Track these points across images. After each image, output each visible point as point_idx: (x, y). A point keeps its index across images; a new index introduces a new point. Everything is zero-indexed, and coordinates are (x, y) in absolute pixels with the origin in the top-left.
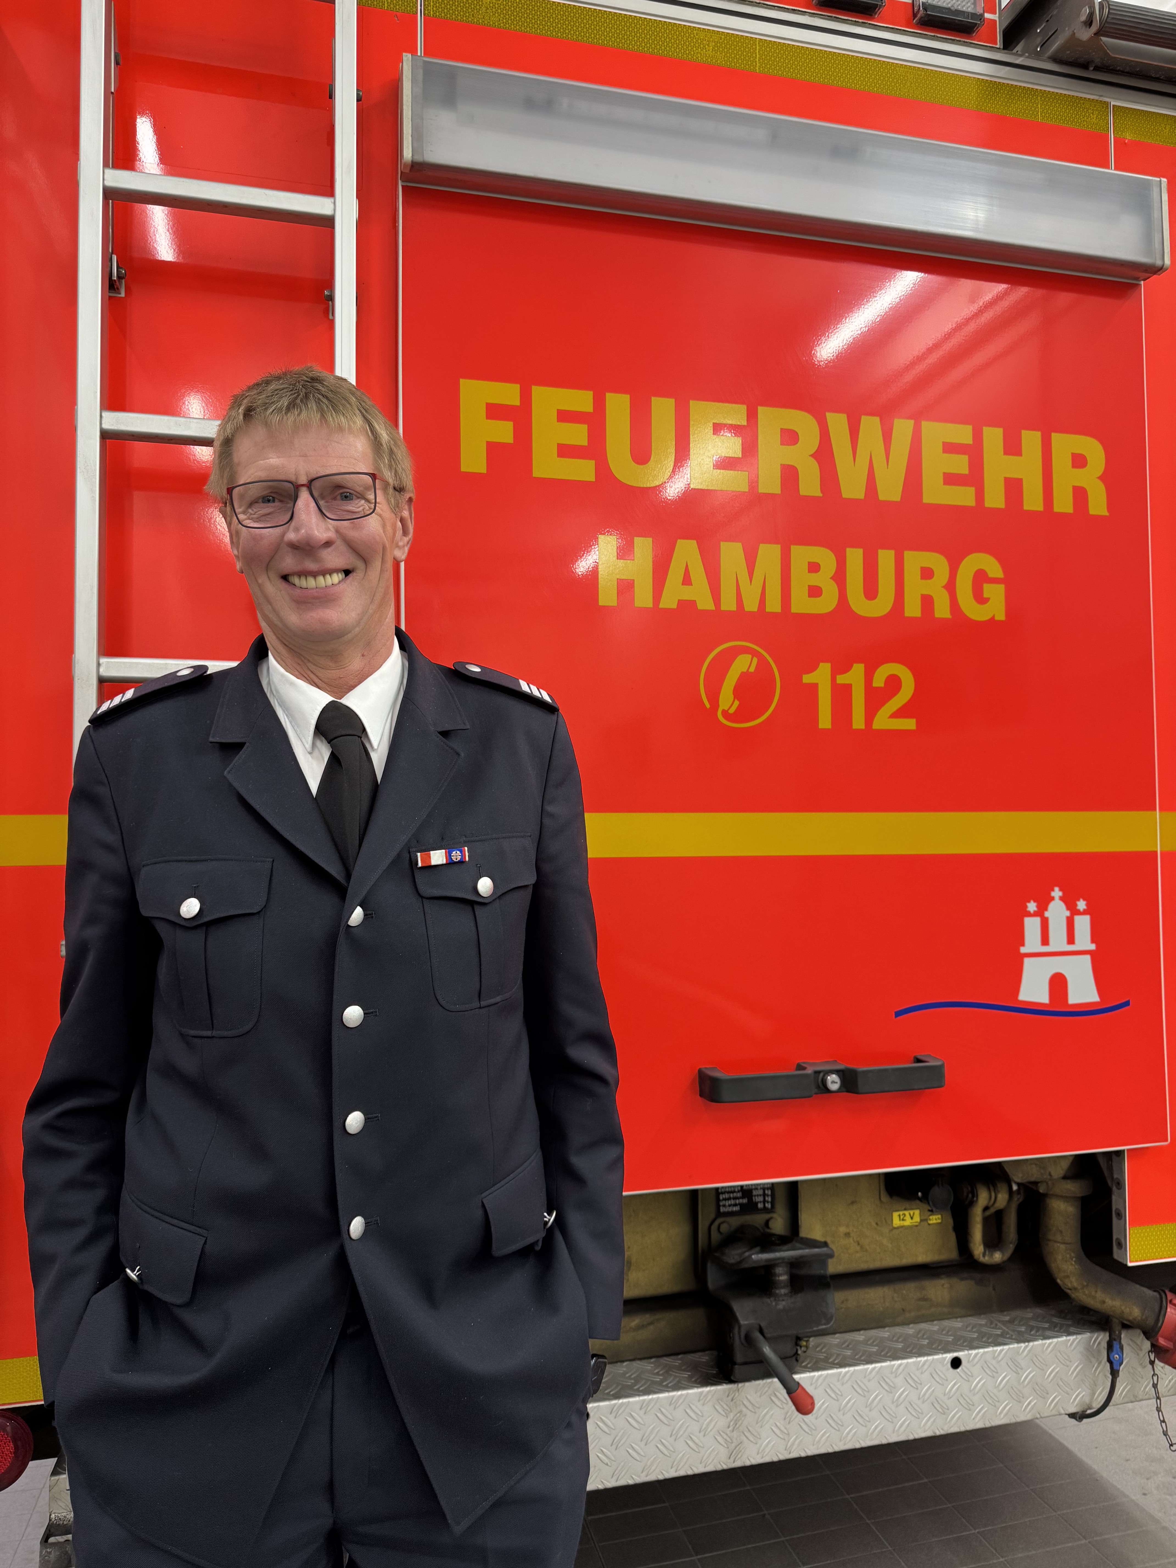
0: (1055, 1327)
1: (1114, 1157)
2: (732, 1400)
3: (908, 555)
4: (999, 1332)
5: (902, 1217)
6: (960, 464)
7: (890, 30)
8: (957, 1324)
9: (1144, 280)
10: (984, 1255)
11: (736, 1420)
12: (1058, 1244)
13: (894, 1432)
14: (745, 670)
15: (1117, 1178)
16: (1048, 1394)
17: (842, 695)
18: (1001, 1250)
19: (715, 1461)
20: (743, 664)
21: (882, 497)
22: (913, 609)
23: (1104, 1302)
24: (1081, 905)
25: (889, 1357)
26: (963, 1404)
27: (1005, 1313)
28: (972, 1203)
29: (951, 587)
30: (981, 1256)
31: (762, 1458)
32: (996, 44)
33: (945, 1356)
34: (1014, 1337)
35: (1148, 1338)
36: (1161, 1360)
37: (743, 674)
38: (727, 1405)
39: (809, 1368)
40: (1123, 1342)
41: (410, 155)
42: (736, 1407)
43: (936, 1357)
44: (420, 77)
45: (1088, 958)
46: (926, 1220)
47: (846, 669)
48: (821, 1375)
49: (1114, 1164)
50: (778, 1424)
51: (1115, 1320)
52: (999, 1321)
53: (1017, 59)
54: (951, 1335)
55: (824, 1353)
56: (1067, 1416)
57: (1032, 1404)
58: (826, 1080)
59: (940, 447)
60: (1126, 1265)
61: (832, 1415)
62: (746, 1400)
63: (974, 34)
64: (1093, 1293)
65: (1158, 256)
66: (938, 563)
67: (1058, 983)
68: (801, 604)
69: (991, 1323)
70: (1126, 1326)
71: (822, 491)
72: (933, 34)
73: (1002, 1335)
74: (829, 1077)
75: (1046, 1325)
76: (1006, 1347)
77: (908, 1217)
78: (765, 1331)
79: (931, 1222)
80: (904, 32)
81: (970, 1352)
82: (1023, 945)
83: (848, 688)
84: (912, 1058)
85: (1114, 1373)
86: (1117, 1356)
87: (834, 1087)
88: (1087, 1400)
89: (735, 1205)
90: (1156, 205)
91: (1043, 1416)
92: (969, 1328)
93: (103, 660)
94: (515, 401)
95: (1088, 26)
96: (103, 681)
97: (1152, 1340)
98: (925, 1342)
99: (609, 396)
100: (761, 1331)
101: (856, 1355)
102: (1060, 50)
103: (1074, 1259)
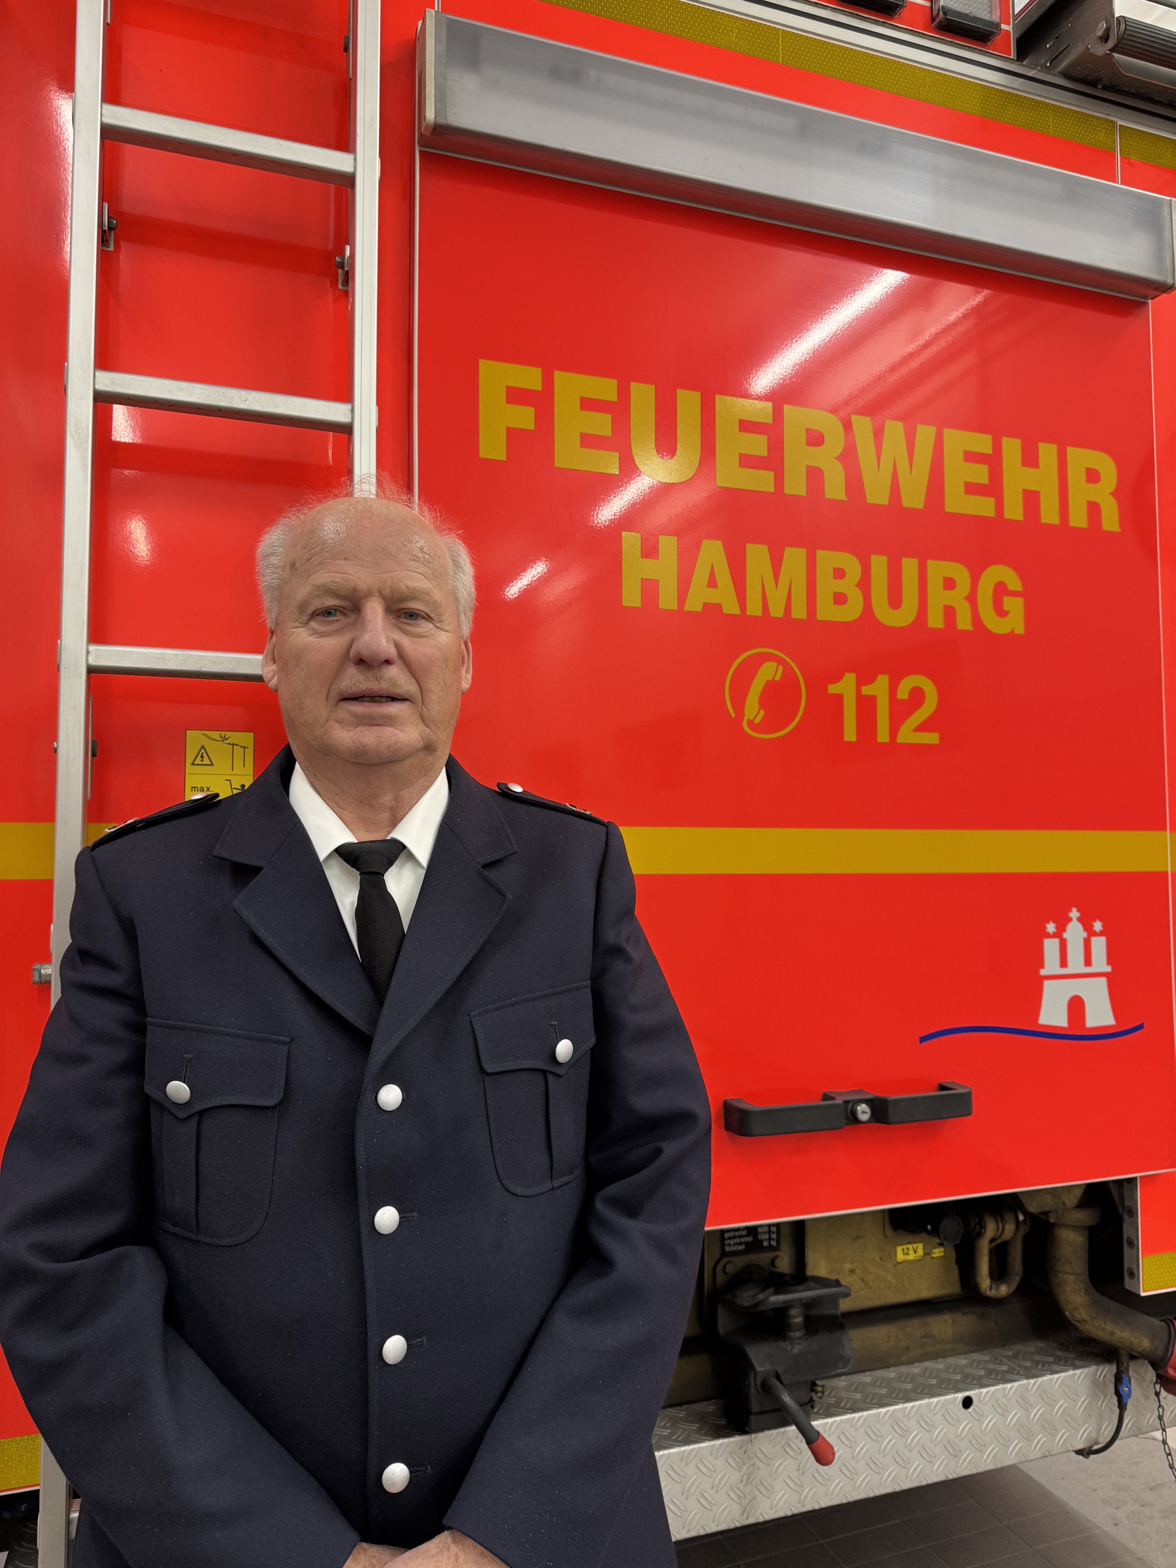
0: (1060, 1361)
1: (1125, 1185)
2: (745, 1452)
3: (931, 564)
4: (1005, 1368)
5: (905, 1251)
6: (980, 474)
7: (910, 32)
8: (962, 1361)
9: (1152, 299)
10: (991, 1288)
11: (749, 1474)
12: (1068, 1276)
13: (907, 1477)
14: (770, 679)
15: (1129, 1206)
16: (1056, 1430)
17: (866, 706)
18: (1006, 1283)
19: (728, 1519)
20: (769, 672)
21: (906, 503)
22: (936, 621)
23: (1113, 1334)
24: (1098, 926)
25: (901, 1399)
26: (974, 1444)
27: (1007, 1347)
28: (980, 1235)
29: (972, 598)
30: (988, 1289)
31: (776, 1512)
32: (1010, 55)
33: (956, 1395)
34: (1021, 1373)
35: (1155, 1369)
36: (1168, 1391)
37: (768, 682)
38: (740, 1458)
39: (821, 1414)
40: (1130, 1374)
41: (433, 116)
42: (749, 1459)
43: (948, 1397)
44: (444, 36)
45: (1103, 981)
46: (929, 1254)
47: (871, 680)
48: (835, 1421)
49: (1125, 1192)
50: (792, 1476)
51: (1123, 1352)
52: (1003, 1356)
53: (1031, 72)
54: (958, 1373)
55: (833, 1397)
56: (1074, 1453)
57: (1042, 1442)
58: (856, 1110)
59: (961, 456)
60: (1139, 1296)
61: (846, 1463)
62: (759, 1451)
63: (989, 43)
64: (1103, 1325)
65: (1169, 274)
66: (960, 573)
67: (1076, 1006)
68: (827, 612)
69: (996, 1359)
70: (1132, 1357)
71: (847, 494)
72: (950, 40)
73: (1008, 1372)
74: (859, 1108)
75: (1051, 1359)
76: (1016, 1384)
77: (911, 1252)
78: (783, 1377)
79: (934, 1256)
80: (922, 35)
81: (981, 1390)
82: (1042, 967)
83: (872, 700)
84: (938, 1087)
85: (1122, 1406)
86: (1127, 1389)
87: (864, 1117)
88: (1094, 1435)
89: (740, 1244)
90: (1167, 223)
91: (1052, 1453)
92: (975, 1365)
93: (93, 648)
94: (538, 386)
95: (1104, 42)
96: (91, 671)
97: (1160, 1372)
98: (934, 1382)
99: (634, 386)
100: (778, 1377)
101: (867, 1398)
102: (1071, 65)
103: (1083, 1290)
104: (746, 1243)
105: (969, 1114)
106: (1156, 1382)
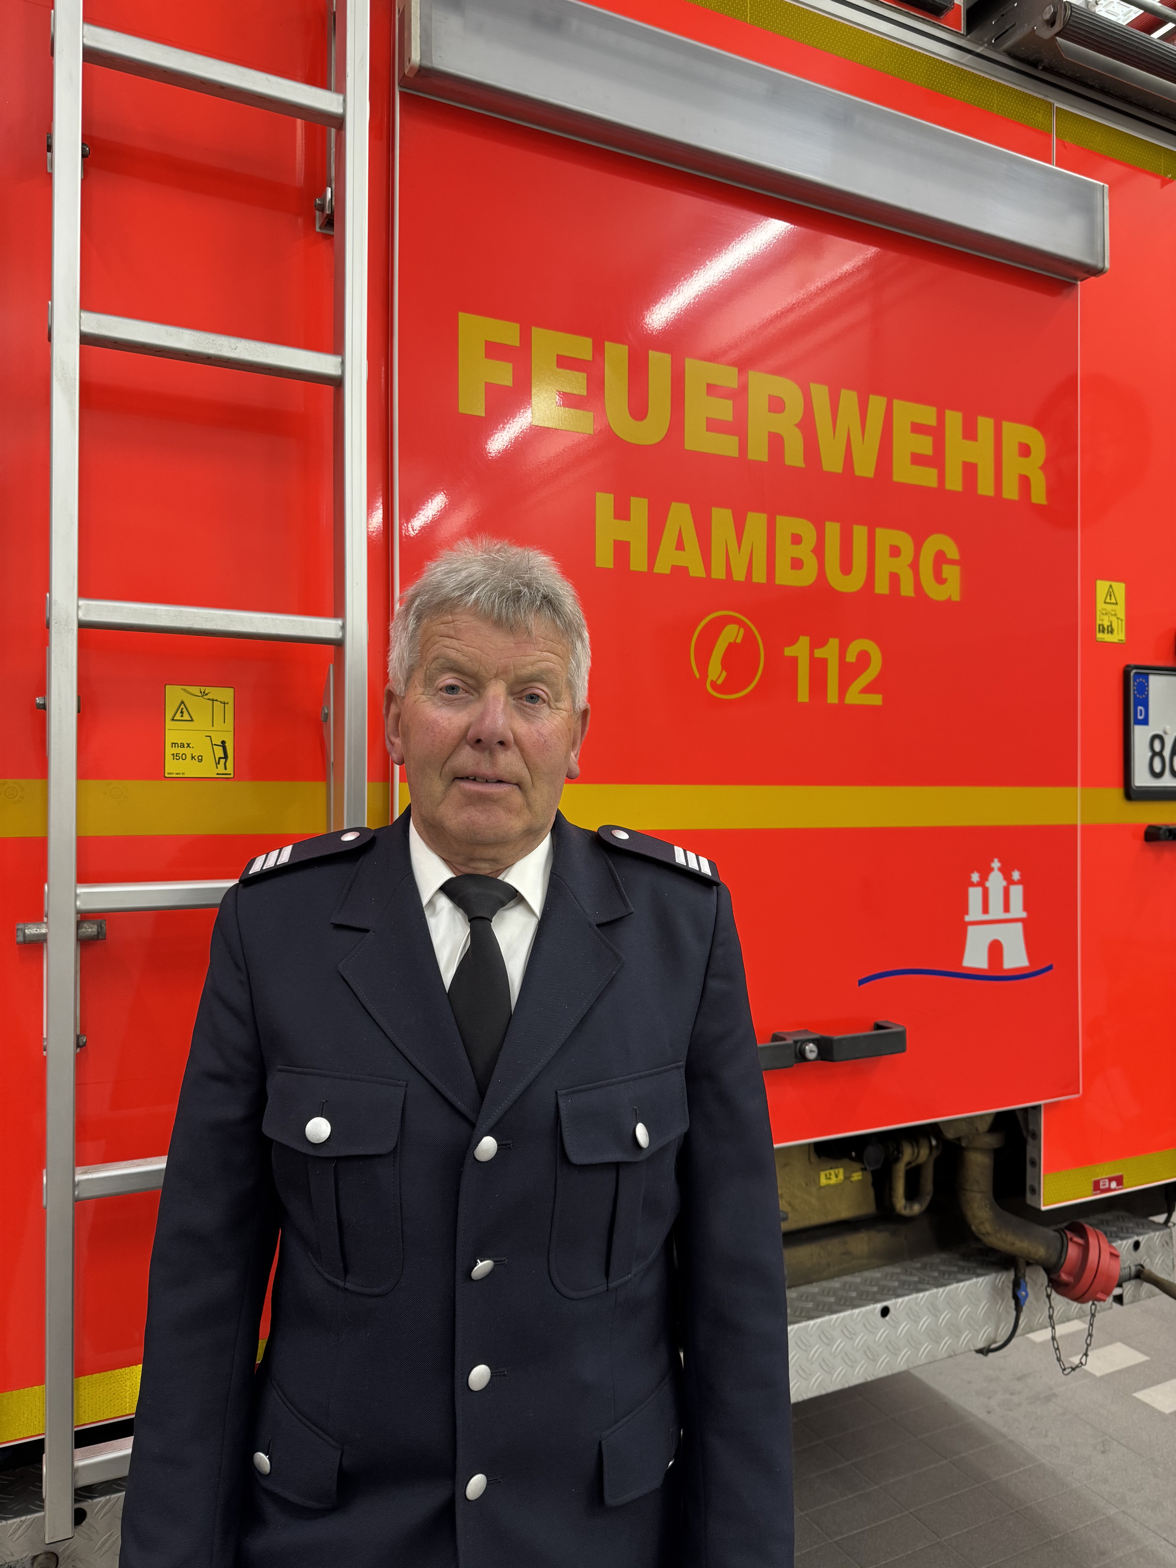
0: (963, 1270)
1: (1030, 1112)
3: (880, 532)
4: (916, 1279)
5: (828, 1176)
6: (925, 445)
8: (876, 1274)
9: (1081, 280)
10: (905, 1208)
12: (975, 1194)
13: (831, 1382)
14: (732, 641)
15: (1033, 1130)
16: (961, 1333)
17: (818, 668)
18: (919, 1202)
20: (731, 634)
21: (858, 472)
22: (882, 587)
23: (1013, 1244)
24: (1016, 875)
25: (826, 1311)
26: (890, 1349)
27: (915, 1260)
28: (897, 1160)
29: (915, 566)
30: (903, 1208)
32: (961, 30)
33: (875, 1306)
34: (931, 1282)
35: (1048, 1274)
36: (1058, 1292)
40: (1026, 1279)
41: (418, 59)
43: (867, 1308)
45: (1019, 926)
46: (849, 1178)
47: (823, 643)
49: (1030, 1118)
51: (1021, 1260)
52: (913, 1268)
53: (978, 48)
54: (875, 1286)
56: (975, 1352)
57: (948, 1343)
58: (804, 1049)
59: (909, 427)
60: (1039, 1210)
63: (942, 17)
64: (1004, 1237)
65: (1100, 259)
66: (904, 540)
67: (995, 949)
68: (784, 576)
69: (906, 1270)
70: (1028, 1264)
71: (805, 462)
72: (906, 11)
73: (919, 1282)
74: (807, 1047)
75: (955, 1269)
76: (927, 1293)
77: (833, 1177)
79: (853, 1179)
81: (897, 1300)
82: (967, 913)
83: (824, 662)
84: (872, 1025)
85: (1018, 1308)
86: (1023, 1293)
87: (812, 1055)
88: (992, 1335)
90: (1100, 209)
92: (888, 1278)
93: (82, 602)
94: (515, 342)
95: (1050, 26)
96: (83, 626)
97: (1053, 1276)
98: (854, 1294)
99: (608, 345)
101: (795, 1312)
102: (1018, 45)
103: (988, 1206)
105: (904, 1051)
106: (1048, 1286)
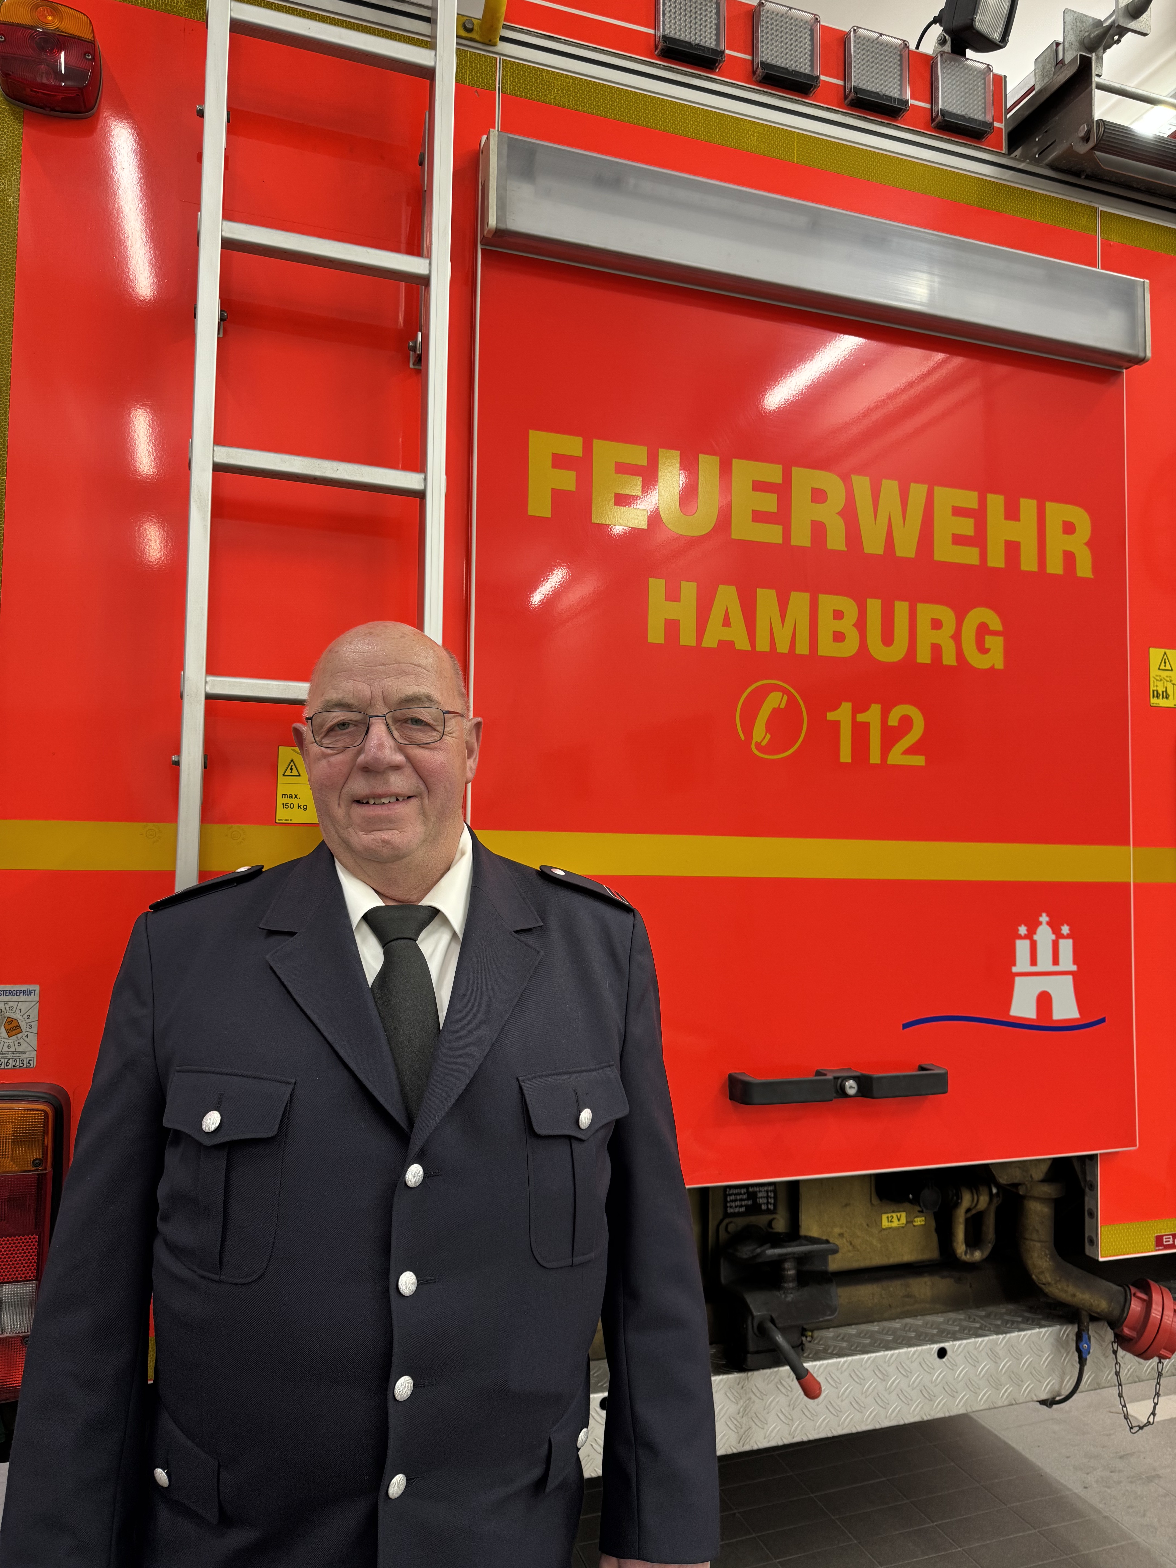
0: (1028, 1321)
1: (1087, 1161)
2: (742, 1387)
3: (921, 607)
4: (978, 1325)
5: (890, 1219)
6: (967, 527)
7: (912, 132)
8: (939, 1319)
9: (1127, 368)
10: (966, 1254)
11: (746, 1407)
12: (1035, 1243)
13: (886, 1417)
14: (776, 706)
15: (1090, 1181)
16: (1022, 1382)
17: (860, 732)
18: (980, 1249)
19: (726, 1445)
20: (775, 701)
21: (899, 553)
22: (924, 657)
23: (1074, 1295)
24: (1065, 930)
25: (882, 1347)
26: (948, 1391)
27: (981, 1309)
28: (957, 1205)
29: (957, 637)
30: (963, 1254)
31: (769, 1442)
32: (1002, 150)
33: (932, 1346)
34: (992, 1329)
35: (1112, 1329)
36: (1124, 1349)
37: (774, 709)
38: (737, 1393)
39: (811, 1358)
40: (1090, 1333)
41: (495, 223)
42: (746, 1394)
43: (924, 1347)
44: (505, 152)
46: (912, 1222)
47: (865, 709)
48: (823, 1364)
49: (1087, 1167)
50: (783, 1410)
51: (1084, 1313)
52: (977, 1316)
53: (1020, 164)
54: (935, 1329)
55: (822, 1345)
56: (1038, 1403)
57: (1009, 1391)
58: (844, 1085)
59: (950, 511)
60: (1097, 1261)
61: (832, 1402)
62: (754, 1387)
63: (983, 140)
64: (1065, 1288)
65: (1141, 348)
66: (946, 614)
67: (1044, 1000)
68: (827, 648)
69: (970, 1318)
70: (1092, 1318)
71: (847, 546)
72: (948, 138)
73: (981, 1328)
74: (847, 1083)
75: (1020, 1319)
76: (986, 1339)
77: (895, 1219)
78: (777, 1321)
79: (915, 1224)
80: (923, 134)
81: (955, 1343)
82: (1014, 965)
83: (866, 726)
84: (917, 1067)
85: (1082, 1361)
86: (1086, 1346)
87: (852, 1092)
88: (1057, 1387)
89: (741, 1206)
90: (1140, 303)
91: (1017, 1402)
92: (950, 1322)
93: (209, 678)
94: (578, 453)
95: (1085, 142)
96: (209, 698)
97: (1116, 1331)
98: (913, 1334)
99: (661, 452)
100: (772, 1321)
101: (851, 1346)
102: (1057, 159)
103: (1048, 1256)
104: (746, 1206)
105: (945, 1092)
106: (1114, 1342)
